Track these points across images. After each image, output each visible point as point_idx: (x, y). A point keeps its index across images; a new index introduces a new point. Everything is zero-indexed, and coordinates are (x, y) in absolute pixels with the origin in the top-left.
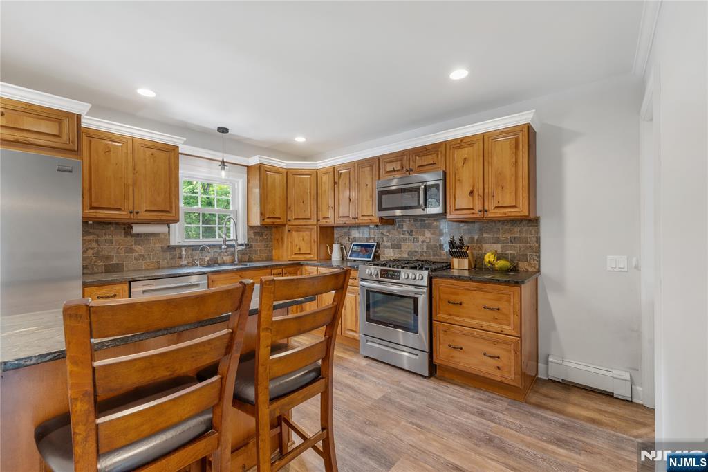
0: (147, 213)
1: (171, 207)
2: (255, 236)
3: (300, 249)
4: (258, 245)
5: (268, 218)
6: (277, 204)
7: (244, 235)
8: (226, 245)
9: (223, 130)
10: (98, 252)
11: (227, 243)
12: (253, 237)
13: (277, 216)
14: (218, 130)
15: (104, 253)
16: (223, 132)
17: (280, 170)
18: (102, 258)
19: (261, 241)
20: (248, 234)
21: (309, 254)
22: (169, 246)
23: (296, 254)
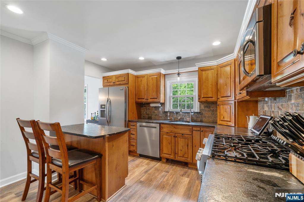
0: (151, 99)
1: (157, 97)
2: (205, 108)
3: (224, 117)
4: (207, 113)
5: (203, 98)
6: (210, 89)
7: (198, 108)
8: (182, 112)
9: (179, 58)
10: (146, 112)
11: (182, 111)
12: (204, 108)
13: (209, 96)
14: (177, 59)
15: (148, 113)
16: (179, 59)
17: (212, 67)
18: (147, 114)
19: (209, 111)
20: (200, 107)
21: (230, 121)
22: (164, 111)
23: (222, 120)
